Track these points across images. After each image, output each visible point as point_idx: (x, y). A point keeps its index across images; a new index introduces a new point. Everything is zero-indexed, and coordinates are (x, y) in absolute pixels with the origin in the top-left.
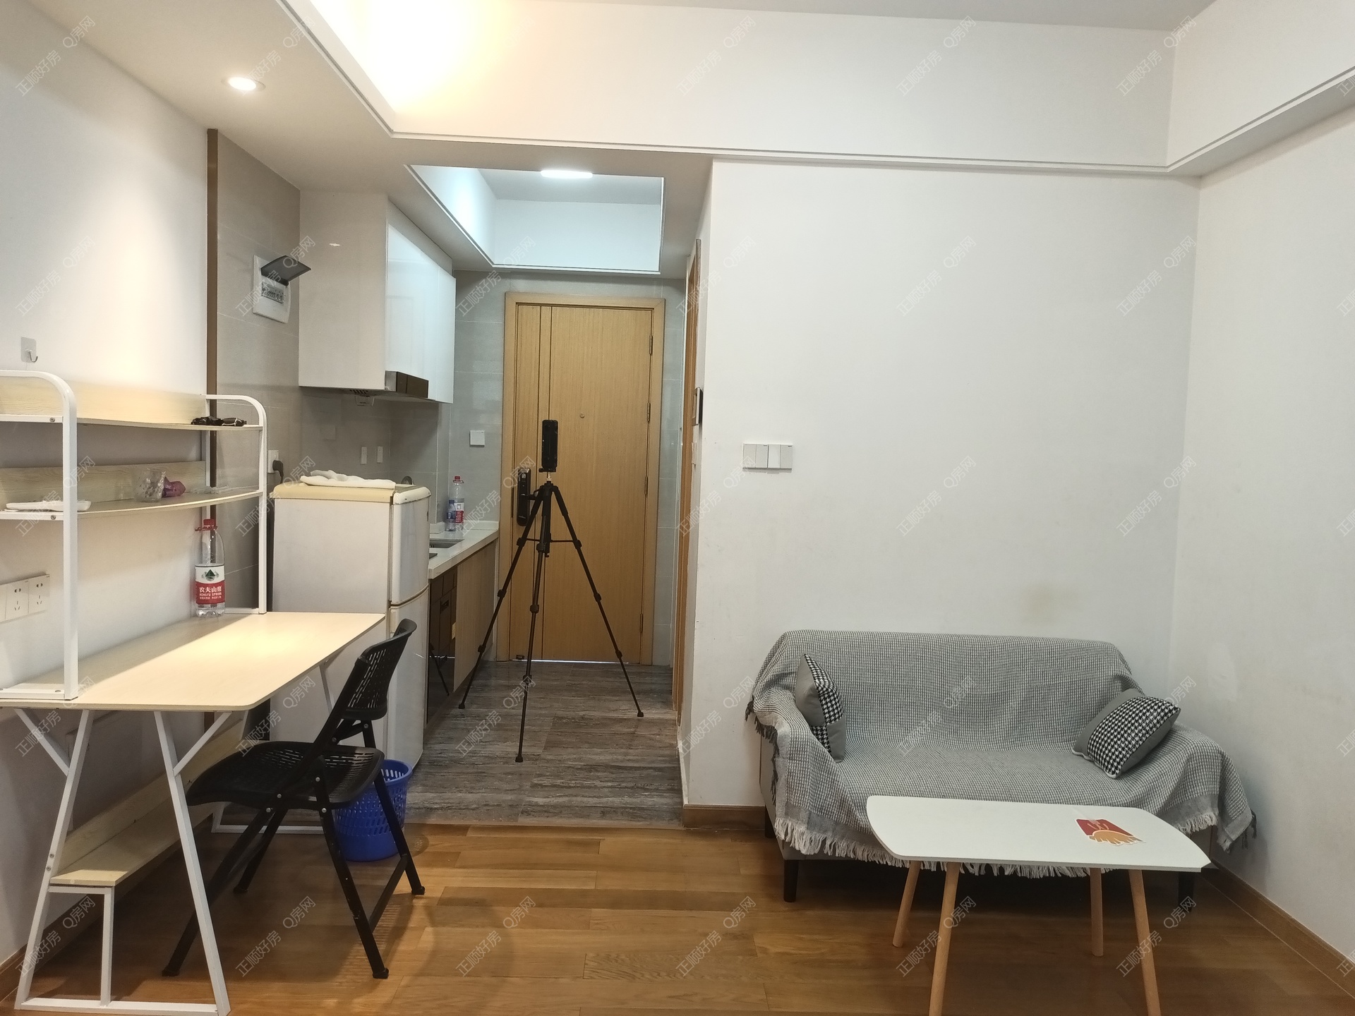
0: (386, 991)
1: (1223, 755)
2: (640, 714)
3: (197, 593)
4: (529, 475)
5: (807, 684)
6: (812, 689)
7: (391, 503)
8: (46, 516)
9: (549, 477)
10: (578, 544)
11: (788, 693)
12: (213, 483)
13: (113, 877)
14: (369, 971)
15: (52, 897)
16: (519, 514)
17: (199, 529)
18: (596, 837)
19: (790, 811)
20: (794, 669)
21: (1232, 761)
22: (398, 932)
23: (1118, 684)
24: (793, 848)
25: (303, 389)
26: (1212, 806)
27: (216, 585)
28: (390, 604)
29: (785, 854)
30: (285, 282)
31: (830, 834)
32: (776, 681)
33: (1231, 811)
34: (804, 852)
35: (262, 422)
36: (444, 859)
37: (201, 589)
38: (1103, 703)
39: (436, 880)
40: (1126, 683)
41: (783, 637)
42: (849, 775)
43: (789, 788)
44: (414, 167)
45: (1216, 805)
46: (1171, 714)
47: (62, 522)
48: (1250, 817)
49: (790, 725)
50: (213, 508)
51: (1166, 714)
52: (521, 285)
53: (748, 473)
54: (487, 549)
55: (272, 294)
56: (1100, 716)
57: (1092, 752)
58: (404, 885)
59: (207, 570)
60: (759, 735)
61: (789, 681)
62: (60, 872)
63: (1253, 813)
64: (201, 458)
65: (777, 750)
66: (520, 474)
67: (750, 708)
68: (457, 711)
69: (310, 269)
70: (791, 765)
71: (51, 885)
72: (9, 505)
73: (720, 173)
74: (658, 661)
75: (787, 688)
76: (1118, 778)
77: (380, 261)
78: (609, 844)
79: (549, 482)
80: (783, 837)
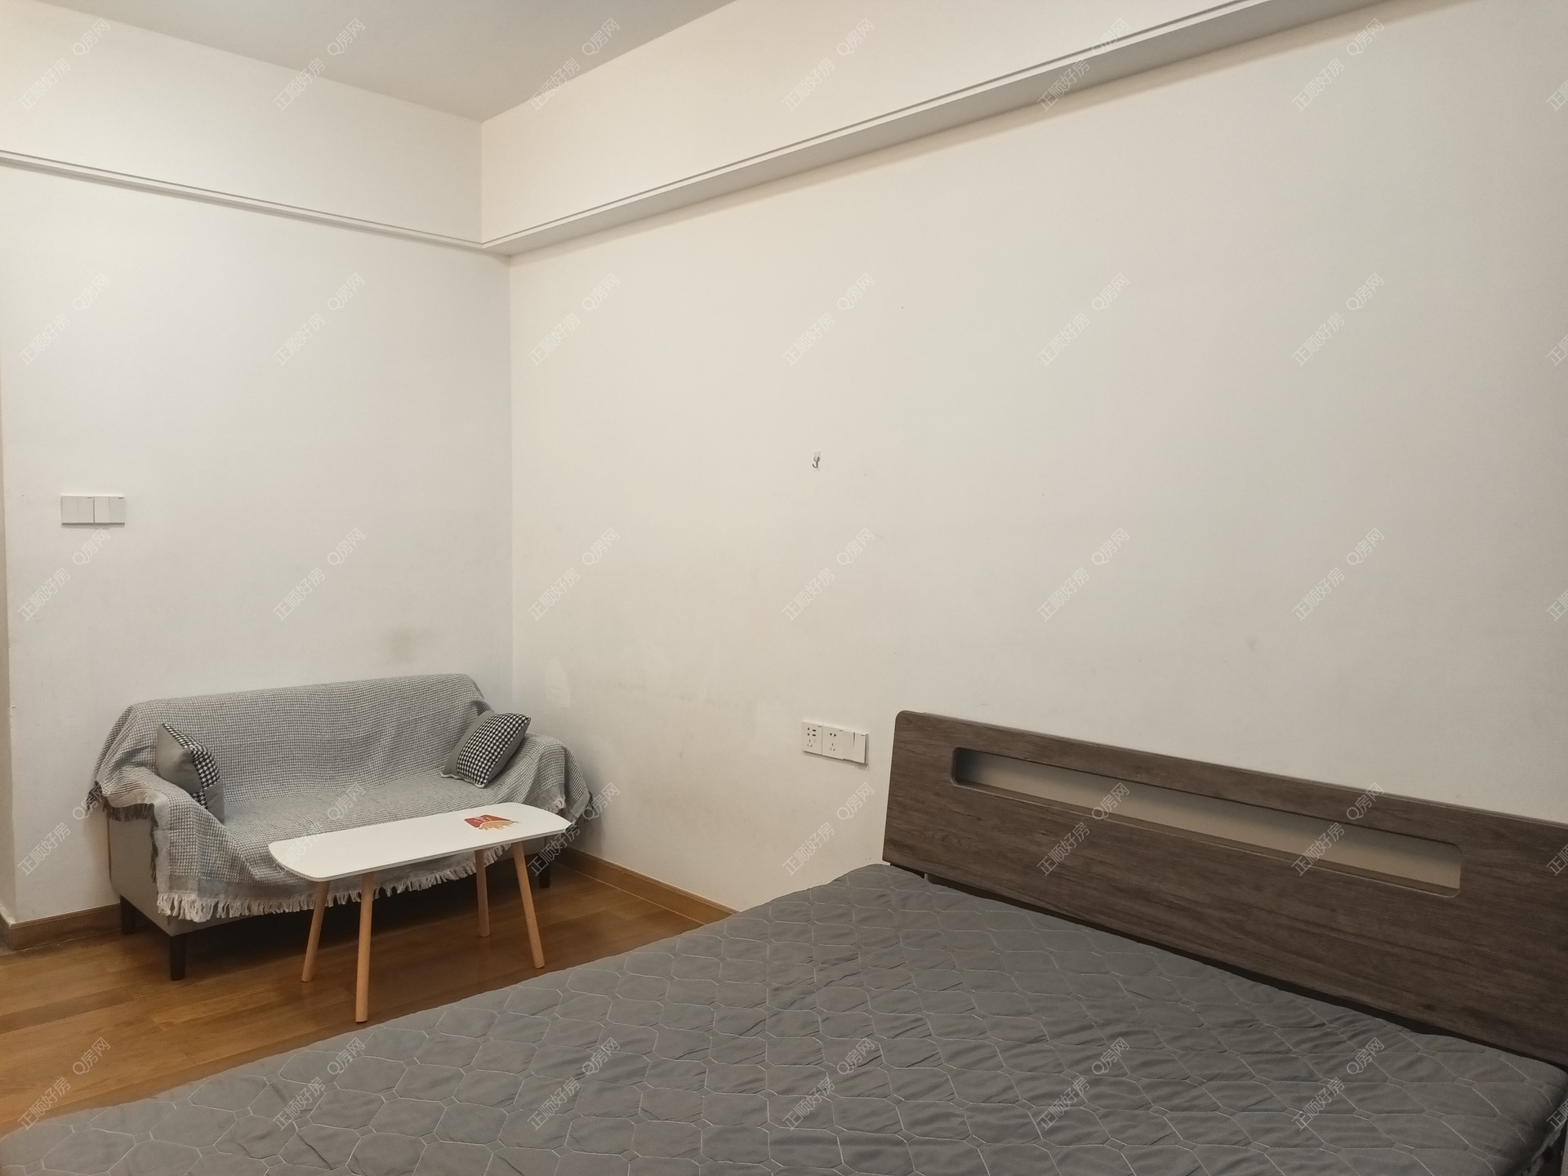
11: (144, 768)
19: (175, 883)
20: (150, 742)
21: (572, 752)
23: (475, 709)
24: (184, 921)
26: (561, 793)
29: (170, 931)
31: (222, 896)
32: (128, 759)
33: (575, 795)
34: (197, 919)
40: (481, 707)
41: (129, 710)
42: (241, 833)
43: (172, 859)
45: (563, 793)
46: (525, 722)
49: (165, 796)
51: (520, 725)
53: (68, 529)
56: (465, 738)
57: (460, 771)
63: (590, 793)
70: (172, 835)
75: (140, 764)
76: (486, 786)
80: (169, 912)
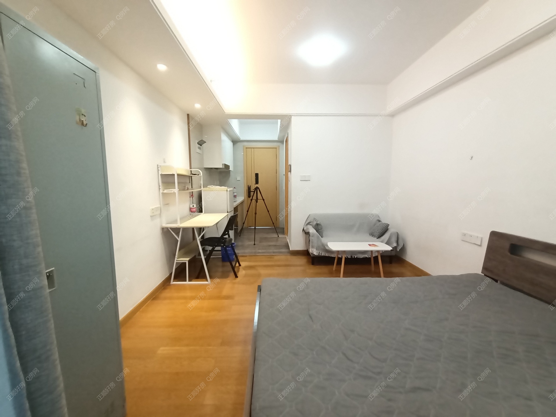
0: (238, 280)
1: (398, 233)
2: (278, 236)
3: (191, 210)
4: (250, 186)
5: (315, 223)
6: (316, 224)
7: (227, 191)
8: (173, 192)
9: (257, 185)
10: (264, 200)
11: (311, 226)
12: (192, 188)
13: (188, 259)
14: (235, 277)
15: (177, 263)
16: (248, 195)
17: (190, 197)
18: (273, 256)
19: (313, 247)
20: (312, 221)
22: (238, 271)
24: (314, 254)
25: (205, 168)
26: (395, 243)
27: (195, 208)
28: (228, 212)
29: (312, 256)
30: (201, 145)
32: (309, 224)
33: (400, 245)
34: (315, 254)
35: (201, 175)
36: (243, 261)
37: (192, 209)
38: (375, 225)
39: (243, 264)
40: (379, 221)
41: (310, 215)
42: (324, 240)
43: (312, 242)
44: (228, 120)
46: (388, 225)
47: (175, 193)
48: (403, 244)
49: (312, 231)
50: (192, 192)
52: (246, 144)
53: (301, 181)
54: (242, 203)
55: (199, 148)
56: (374, 227)
57: (372, 235)
58: (237, 265)
59: (193, 205)
60: (305, 234)
61: (311, 223)
62: (177, 259)
64: (190, 183)
65: (310, 235)
66: (248, 186)
67: (303, 230)
68: (239, 237)
69: (206, 142)
70: (312, 238)
71: (176, 261)
72: (165, 190)
73: (293, 119)
74: (281, 226)
75: (311, 225)
76: (377, 238)
77: (220, 140)
78: (276, 258)
79: (257, 187)
80: (311, 252)
